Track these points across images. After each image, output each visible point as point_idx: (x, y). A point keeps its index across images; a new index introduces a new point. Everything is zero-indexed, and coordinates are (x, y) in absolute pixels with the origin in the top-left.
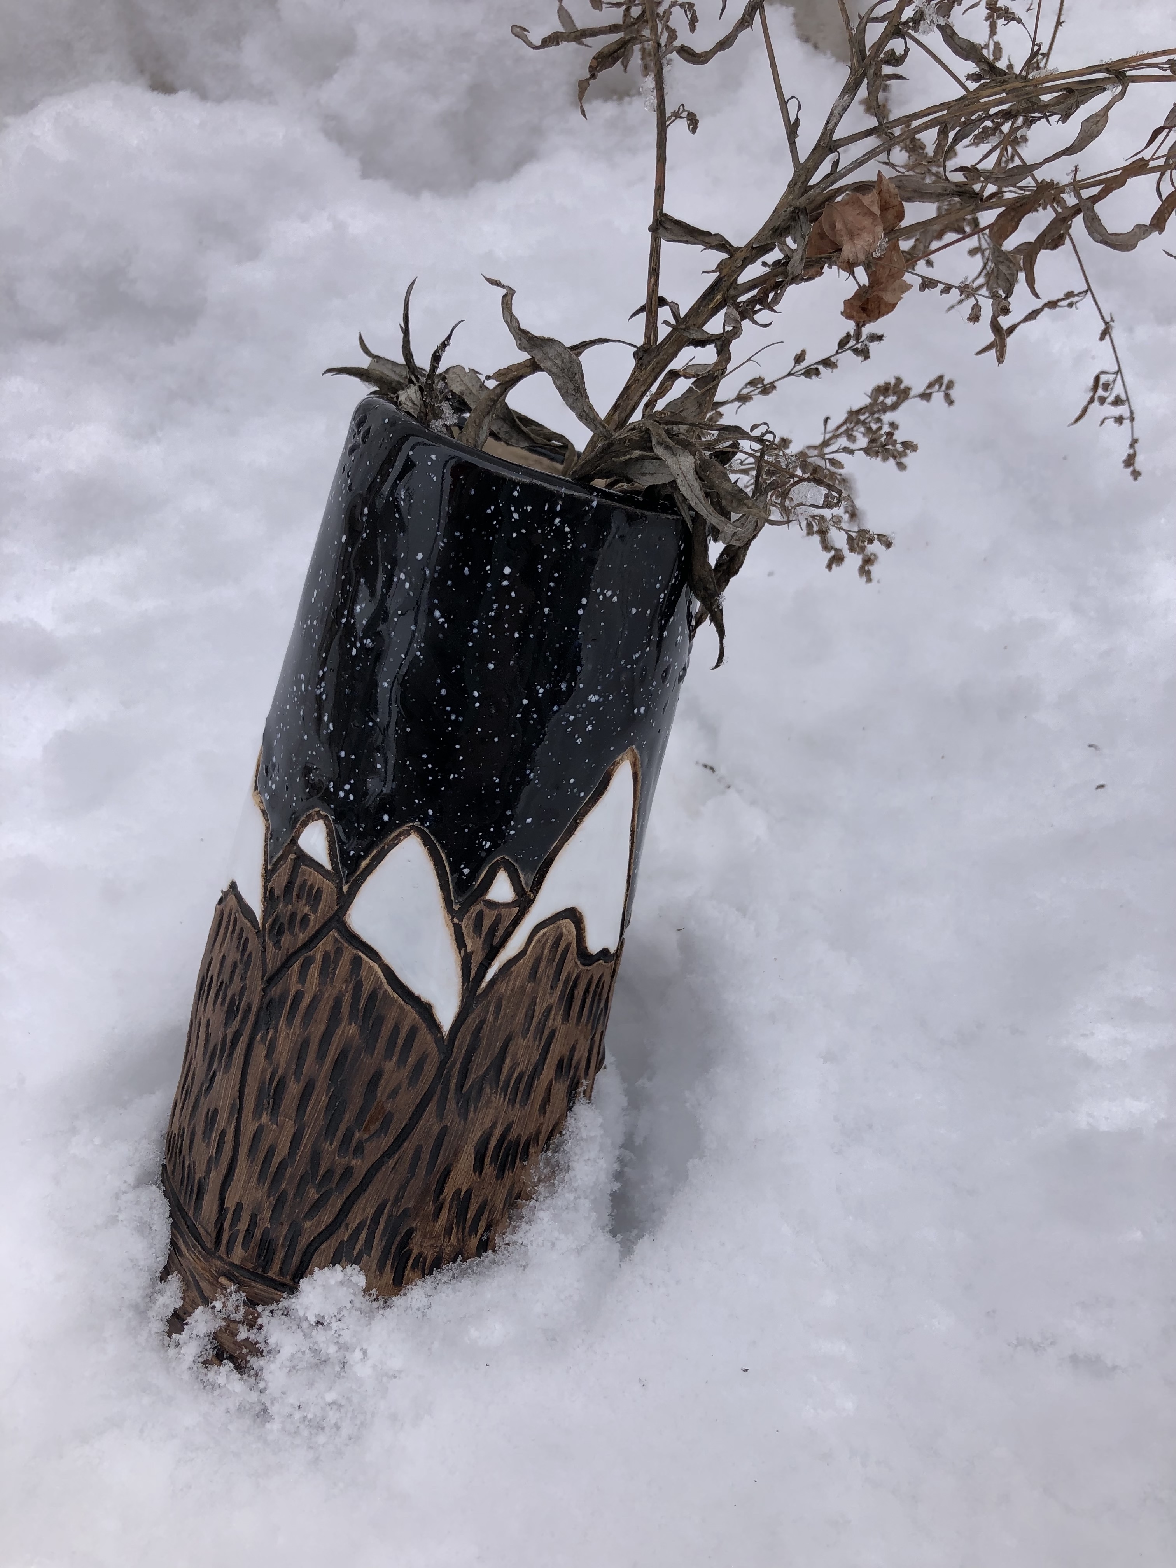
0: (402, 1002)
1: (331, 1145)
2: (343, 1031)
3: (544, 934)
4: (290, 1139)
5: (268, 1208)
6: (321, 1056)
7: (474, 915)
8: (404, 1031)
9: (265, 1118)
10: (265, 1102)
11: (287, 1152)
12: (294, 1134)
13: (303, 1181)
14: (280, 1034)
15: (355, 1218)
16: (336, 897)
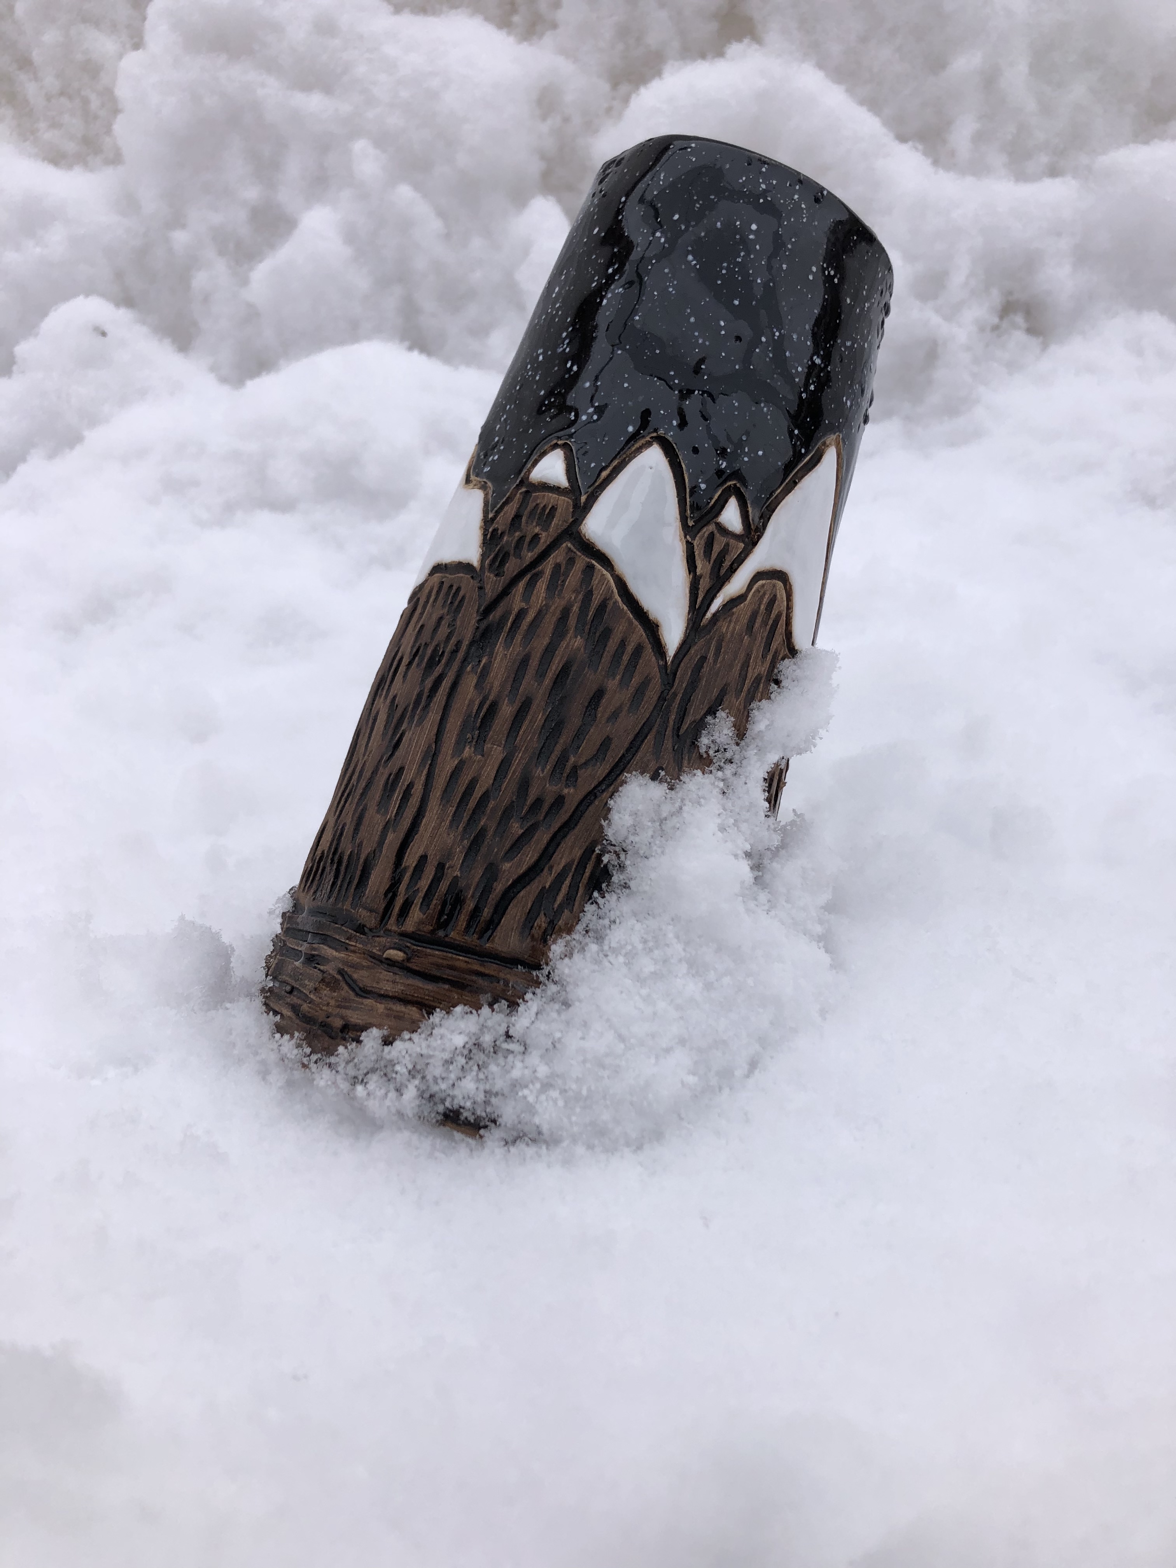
0: (631, 616)
1: (543, 771)
2: (568, 644)
3: (763, 586)
4: (496, 768)
5: (461, 852)
6: (541, 674)
7: (706, 535)
8: (630, 649)
9: (467, 751)
10: (469, 735)
11: (491, 782)
12: (502, 761)
13: (507, 814)
14: (496, 657)
15: (561, 858)
16: (572, 510)
